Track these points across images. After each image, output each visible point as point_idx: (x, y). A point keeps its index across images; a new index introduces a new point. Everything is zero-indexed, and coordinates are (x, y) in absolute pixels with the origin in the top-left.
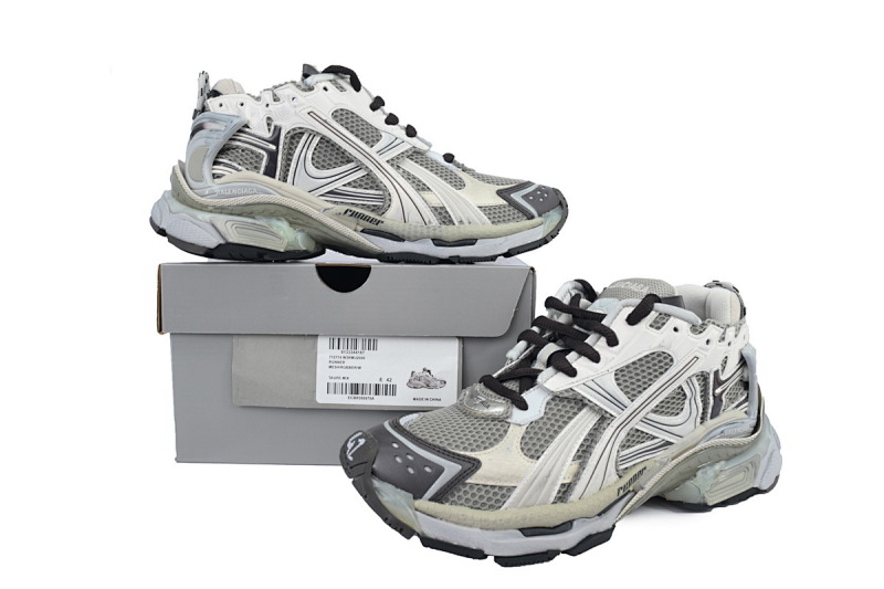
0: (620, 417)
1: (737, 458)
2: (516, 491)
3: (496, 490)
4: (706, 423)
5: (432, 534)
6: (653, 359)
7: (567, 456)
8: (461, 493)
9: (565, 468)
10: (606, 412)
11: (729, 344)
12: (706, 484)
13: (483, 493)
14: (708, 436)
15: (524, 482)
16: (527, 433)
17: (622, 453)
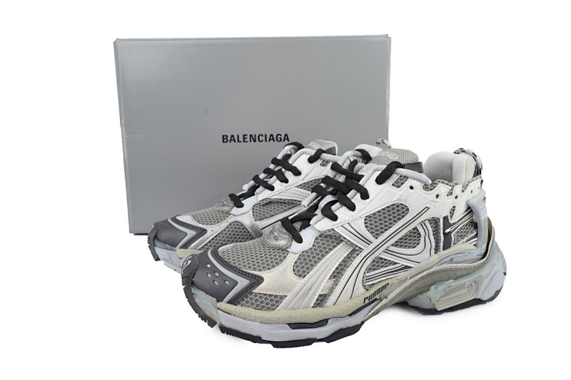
0: (367, 249)
1: (463, 278)
2: (287, 298)
3: (273, 298)
4: (439, 253)
5: (227, 324)
6: (393, 209)
7: (326, 275)
8: (249, 299)
9: (323, 284)
10: (356, 246)
11: (456, 197)
12: (435, 296)
13: (263, 299)
14: (440, 262)
15: (292, 293)
16: (299, 259)
17: (368, 275)
